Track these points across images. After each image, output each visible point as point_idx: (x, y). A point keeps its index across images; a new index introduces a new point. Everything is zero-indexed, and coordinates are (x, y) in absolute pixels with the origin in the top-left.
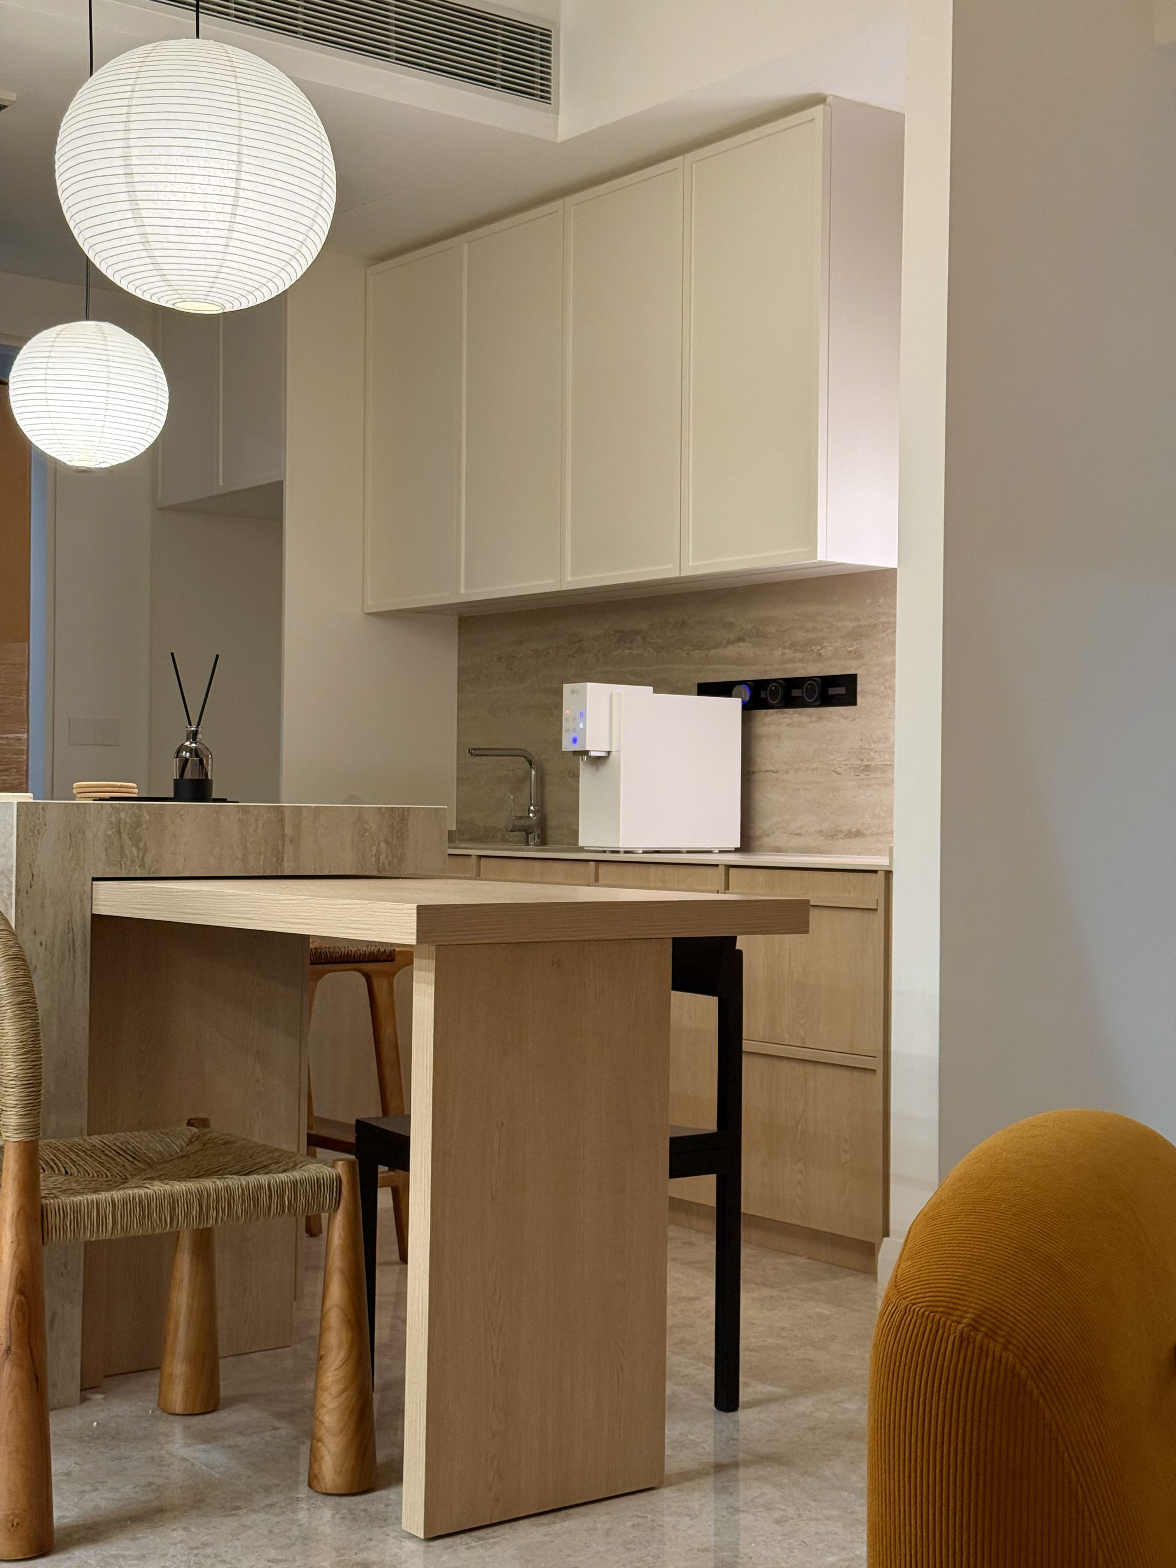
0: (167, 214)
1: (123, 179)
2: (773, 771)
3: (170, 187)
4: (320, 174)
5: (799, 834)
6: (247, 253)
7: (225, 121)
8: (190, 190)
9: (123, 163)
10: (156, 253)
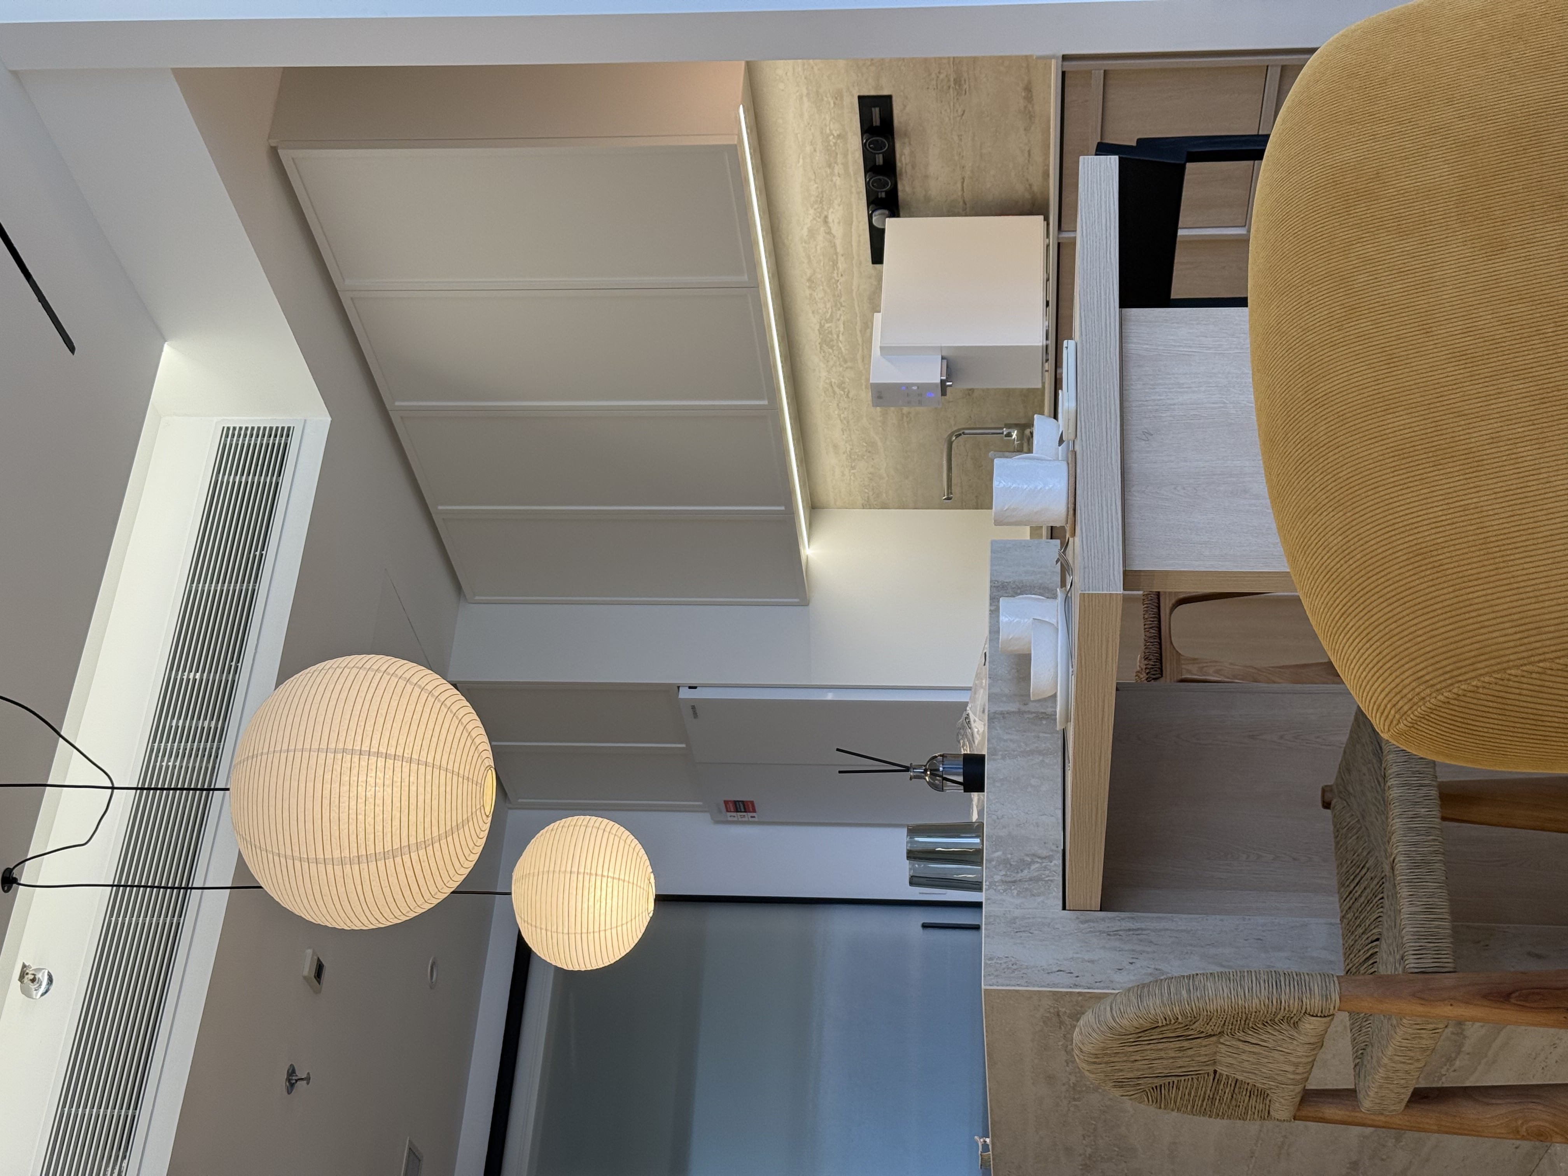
0: (396, 823)
1: (364, 866)
2: (963, 183)
3: (370, 820)
4: (355, 671)
5: (1029, 151)
6: (433, 745)
7: (304, 766)
8: (372, 800)
9: (348, 866)
10: (435, 834)
